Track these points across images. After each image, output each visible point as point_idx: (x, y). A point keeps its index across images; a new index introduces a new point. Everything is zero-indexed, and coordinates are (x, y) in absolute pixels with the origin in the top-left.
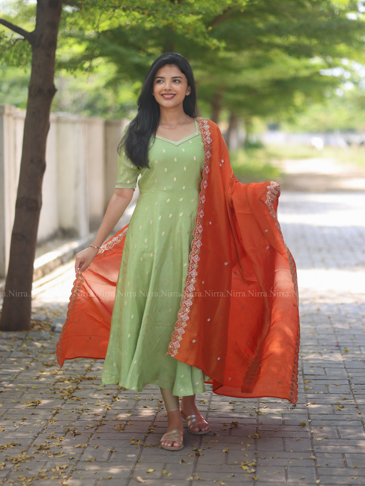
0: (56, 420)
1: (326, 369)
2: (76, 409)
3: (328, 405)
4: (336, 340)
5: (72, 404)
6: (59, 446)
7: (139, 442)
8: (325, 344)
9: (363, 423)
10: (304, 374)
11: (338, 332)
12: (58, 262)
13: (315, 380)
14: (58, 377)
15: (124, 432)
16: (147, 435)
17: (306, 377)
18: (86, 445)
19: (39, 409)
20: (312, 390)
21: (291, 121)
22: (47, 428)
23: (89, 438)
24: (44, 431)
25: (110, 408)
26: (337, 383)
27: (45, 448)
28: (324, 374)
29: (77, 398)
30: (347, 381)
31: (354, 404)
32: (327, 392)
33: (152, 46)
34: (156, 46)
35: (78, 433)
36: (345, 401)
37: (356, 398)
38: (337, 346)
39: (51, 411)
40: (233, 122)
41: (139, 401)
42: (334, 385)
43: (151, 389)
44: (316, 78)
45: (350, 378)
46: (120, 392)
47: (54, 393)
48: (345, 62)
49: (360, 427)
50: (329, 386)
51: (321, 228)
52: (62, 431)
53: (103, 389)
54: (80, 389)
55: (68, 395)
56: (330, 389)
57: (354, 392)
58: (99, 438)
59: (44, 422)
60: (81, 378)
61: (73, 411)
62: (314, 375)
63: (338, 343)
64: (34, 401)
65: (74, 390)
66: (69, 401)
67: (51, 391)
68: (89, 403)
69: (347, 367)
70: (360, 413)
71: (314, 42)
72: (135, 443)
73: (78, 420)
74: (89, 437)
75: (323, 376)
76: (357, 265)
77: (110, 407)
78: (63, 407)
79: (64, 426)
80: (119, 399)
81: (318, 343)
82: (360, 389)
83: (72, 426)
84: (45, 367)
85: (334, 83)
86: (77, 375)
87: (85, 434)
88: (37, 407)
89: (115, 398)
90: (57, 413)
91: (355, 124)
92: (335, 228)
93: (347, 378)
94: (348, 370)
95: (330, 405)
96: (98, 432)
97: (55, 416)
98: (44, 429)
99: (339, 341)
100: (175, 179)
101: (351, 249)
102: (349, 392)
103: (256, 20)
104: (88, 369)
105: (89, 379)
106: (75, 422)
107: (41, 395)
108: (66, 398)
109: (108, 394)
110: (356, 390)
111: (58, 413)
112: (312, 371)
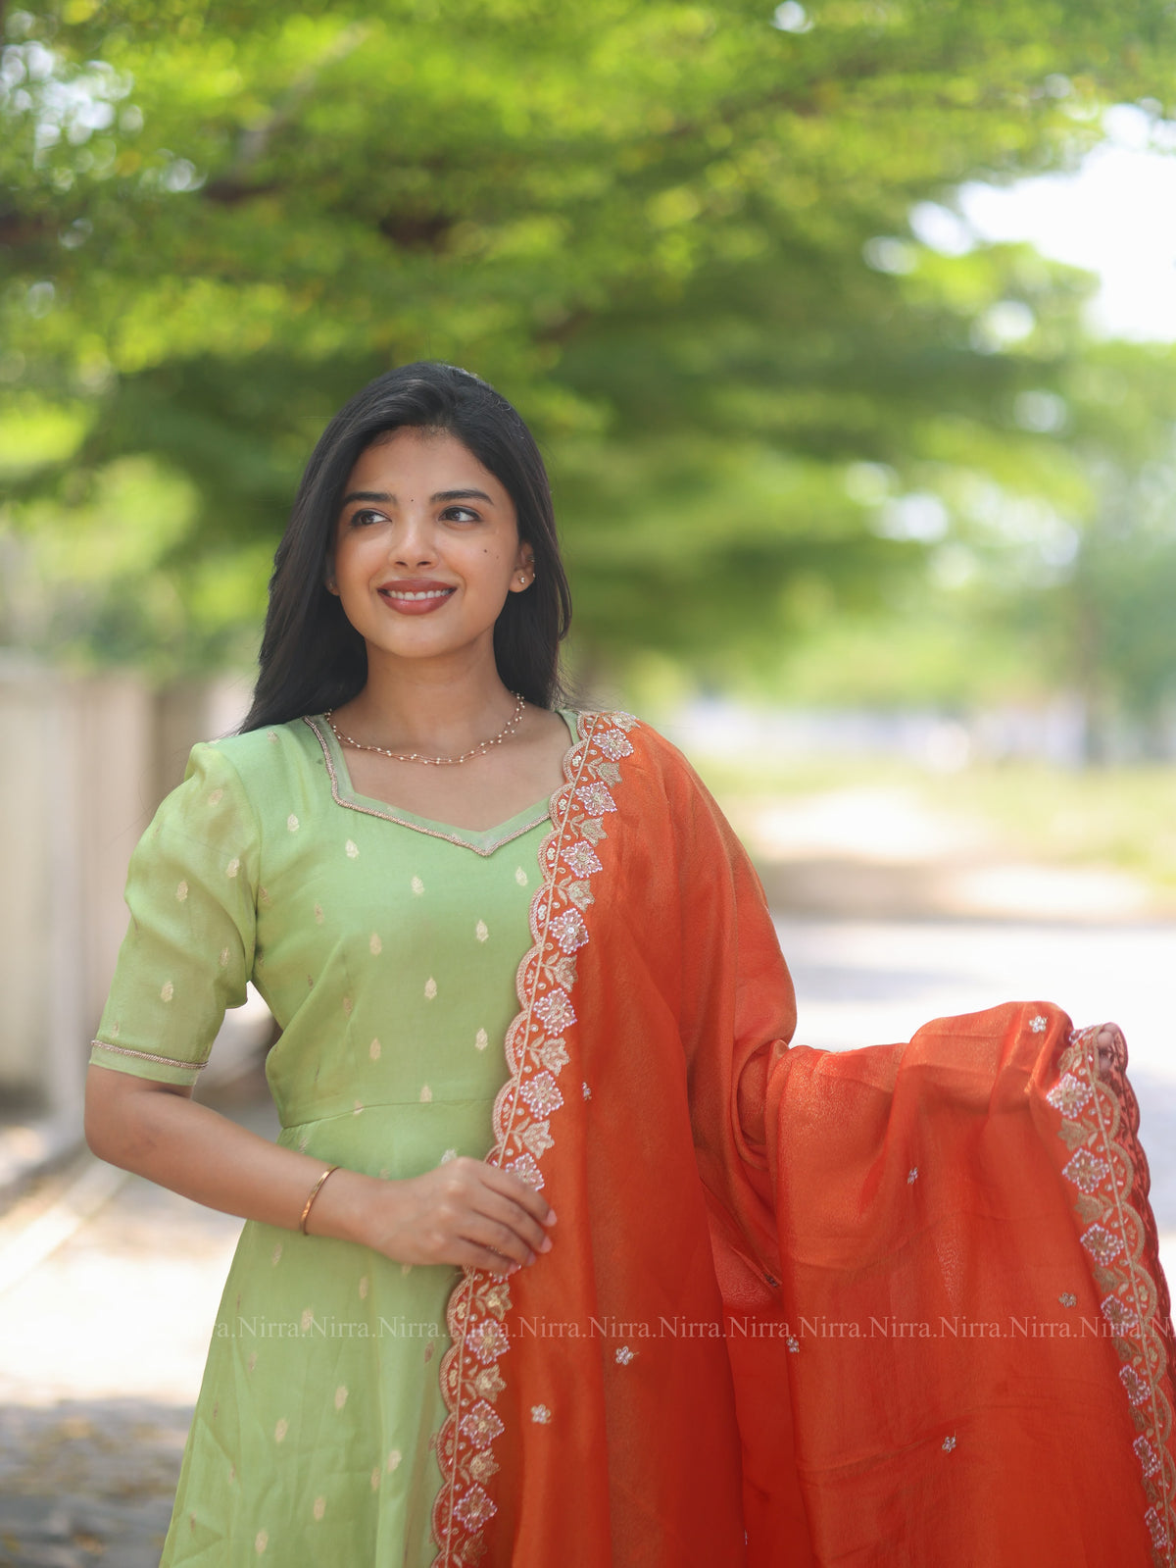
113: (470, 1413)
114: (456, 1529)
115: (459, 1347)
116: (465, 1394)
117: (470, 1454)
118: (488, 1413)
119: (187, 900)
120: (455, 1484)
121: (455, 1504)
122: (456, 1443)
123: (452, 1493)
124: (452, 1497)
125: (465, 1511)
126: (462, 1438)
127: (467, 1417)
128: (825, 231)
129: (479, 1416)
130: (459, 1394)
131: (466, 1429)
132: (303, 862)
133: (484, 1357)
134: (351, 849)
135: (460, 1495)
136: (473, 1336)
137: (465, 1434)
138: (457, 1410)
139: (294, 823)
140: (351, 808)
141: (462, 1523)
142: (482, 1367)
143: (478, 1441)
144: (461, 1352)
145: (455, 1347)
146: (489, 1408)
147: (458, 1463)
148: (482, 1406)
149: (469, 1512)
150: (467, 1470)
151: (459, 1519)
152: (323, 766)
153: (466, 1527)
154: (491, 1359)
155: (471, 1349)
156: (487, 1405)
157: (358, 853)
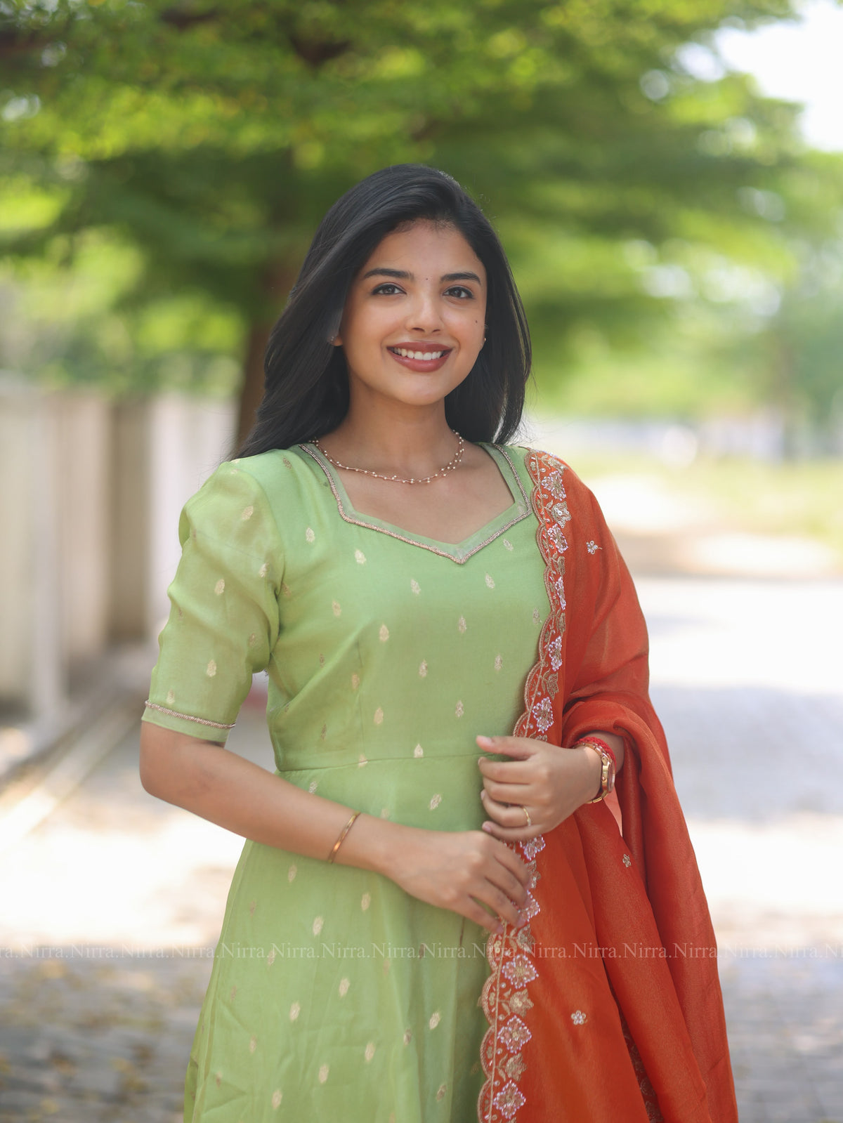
100: (459, 708)
113: (506, 1025)
114: (495, 1116)
115: (496, 975)
116: (501, 1011)
117: (505, 1057)
118: (519, 1025)
119: (223, 594)
120: (494, 1081)
121: (495, 1096)
122: (495, 1049)
123: (492, 1088)
124: (492, 1091)
125: (503, 1101)
126: (500, 1045)
127: (503, 1028)
128: (616, 63)
129: (513, 1028)
130: (497, 1012)
131: (502, 1038)
132: (318, 567)
133: (516, 983)
134: (360, 557)
135: (498, 1089)
136: (508, 967)
137: (502, 1042)
138: (496, 1024)
139: (311, 535)
140: (355, 523)
141: (500, 1111)
142: (514, 991)
143: (512, 1048)
144: (498, 979)
145: (494, 975)
146: (520, 1022)
147: (497, 1064)
148: (515, 1020)
149: (506, 1102)
150: (504, 1070)
151: (497, 1108)
152: (328, 488)
153: (503, 1114)
154: (521, 985)
155: (506, 977)
156: (518, 1020)
157: (365, 560)
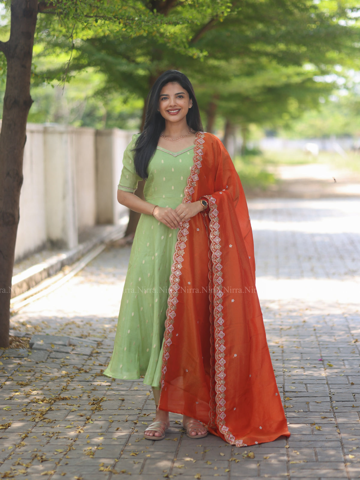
0: (24, 445)
1: (308, 385)
2: (47, 433)
3: (307, 424)
4: (320, 354)
5: (43, 426)
6: (24, 473)
7: (108, 468)
8: (308, 358)
9: (342, 444)
10: (285, 391)
11: (322, 345)
12: (45, 274)
13: (295, 397)
14: (32, 398)
15: (94, 457)
16: (117, 461)
17: (287, 394)
18: (53, 472)
19: (8, 433)
20: (292, 409)
21: (287, 127)
22: (14, 454)
23: (57, 465)
24: (11, 457)
25: (82, 431)
26: (318, 400)
27: (10, 476)
28: (306, 391)
29: (49, 421)
30: (329, 398)
31: (335, 423)
32: (307, 411)
33: (140, 55)
34: (144, 54)
35: (46, 459)
36: (326, 420)
37: (336, 417)
38: (321, 360)
39: (20, 435)
40: (229, 129)
41: (113, 423)
42: (315, 403)
43: (126, 410)
44: (309, 85)
45: (331, 395)
46: (95, 413)
47: (25, 415)
48: (338, 68)
49: (338, 448)
50: (309, 404)
51: (313, 235)
52: (29, 457)
53: (77, 410)
54: (53, 410)
55: (40, 417)
56: (310, 407)
57: (334, 410)
58: (67, 464)
59: (12, 447)
60: (56, 398)
61: (43, 435)
62: (295, 392)
63: (321, 356)
64: (4, 424)
65: (47, 412)
66: (40, 424)
67: (23, 412)
68: (60, 426)
69: (329, 382)
70: (340, 432)
71: (303, 49)
72: (104, 469)
73: (48, 444)
74: (57, 463)
75: (305, 393)
76: (346, 274)
77: (82, 429)
78: (33, 430)
79: (32, 452)
80: (92, 421)
81: (302, 357)
82: (342, 406)
83: (40, 451)
84: (20, 386)
85: (328, 89)
86: (52, 395)
87: (53, 460)
88: (7, 430)
89: (88, 419)
90: (26, 437)
91: (351, 129)
92: (327, 235)
93: (328, 394)
94: (330, 386)
95: (309, 425)
96: (67, 457)
97: (24, 440)
98: (11, 455)
99: (323, 355)
100: (173, 188)
101: (342, 257)
102: (330, 410)
103: (244, 28)
104: (64, 389)
105: (64, 399)
106: (44, 446)
107: (12, 417)
108: (37, 420)
109: (82, 416)
110: (337, 408)
111: (28, 437)
112: (293, 388)
